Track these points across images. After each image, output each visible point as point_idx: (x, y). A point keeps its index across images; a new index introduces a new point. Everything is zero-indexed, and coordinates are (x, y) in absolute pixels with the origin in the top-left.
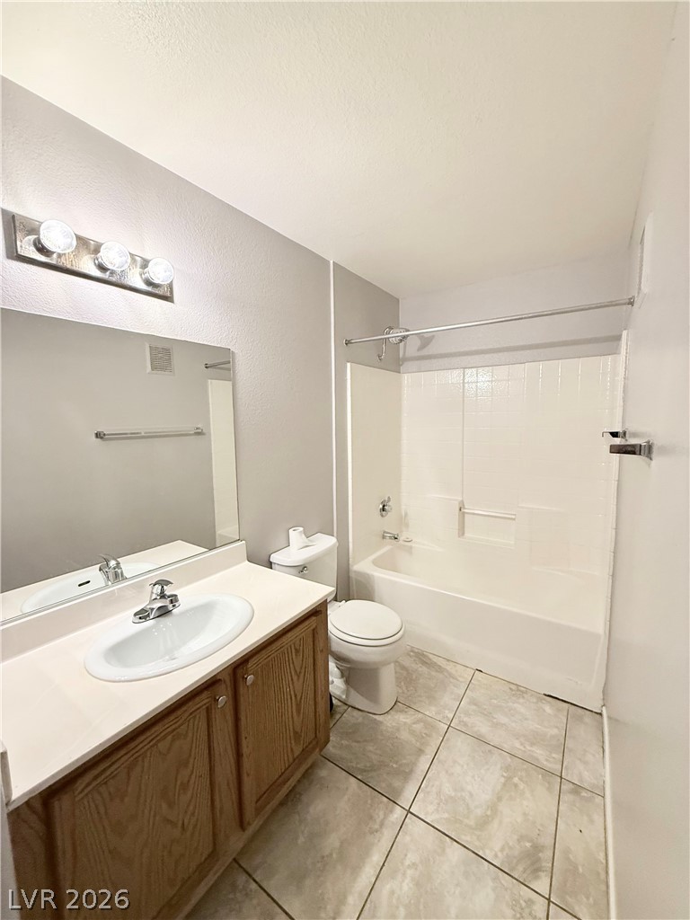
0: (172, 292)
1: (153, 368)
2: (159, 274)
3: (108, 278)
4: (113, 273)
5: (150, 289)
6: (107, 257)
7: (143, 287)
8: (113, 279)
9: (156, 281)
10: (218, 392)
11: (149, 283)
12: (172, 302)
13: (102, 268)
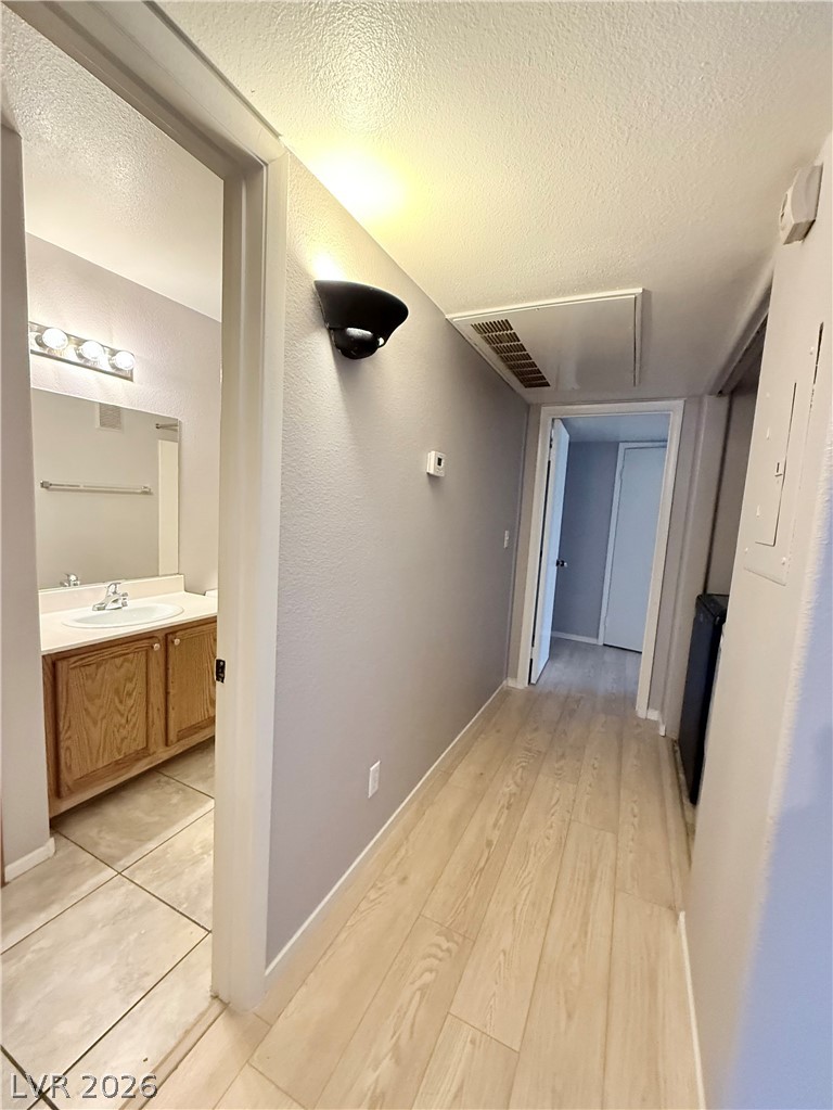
0: (132, 374)
1: (102, 424)
2: (123, 361)
3: (84, 363)
4: (87, 360)
5: (113, 371)
6: (86, 350)
7: (110, 370)
8: (89, 364)
9: (119, 367)
10: (166, 450)
11: (114, 367)
12: (132, 380)
13: (80, 356)
